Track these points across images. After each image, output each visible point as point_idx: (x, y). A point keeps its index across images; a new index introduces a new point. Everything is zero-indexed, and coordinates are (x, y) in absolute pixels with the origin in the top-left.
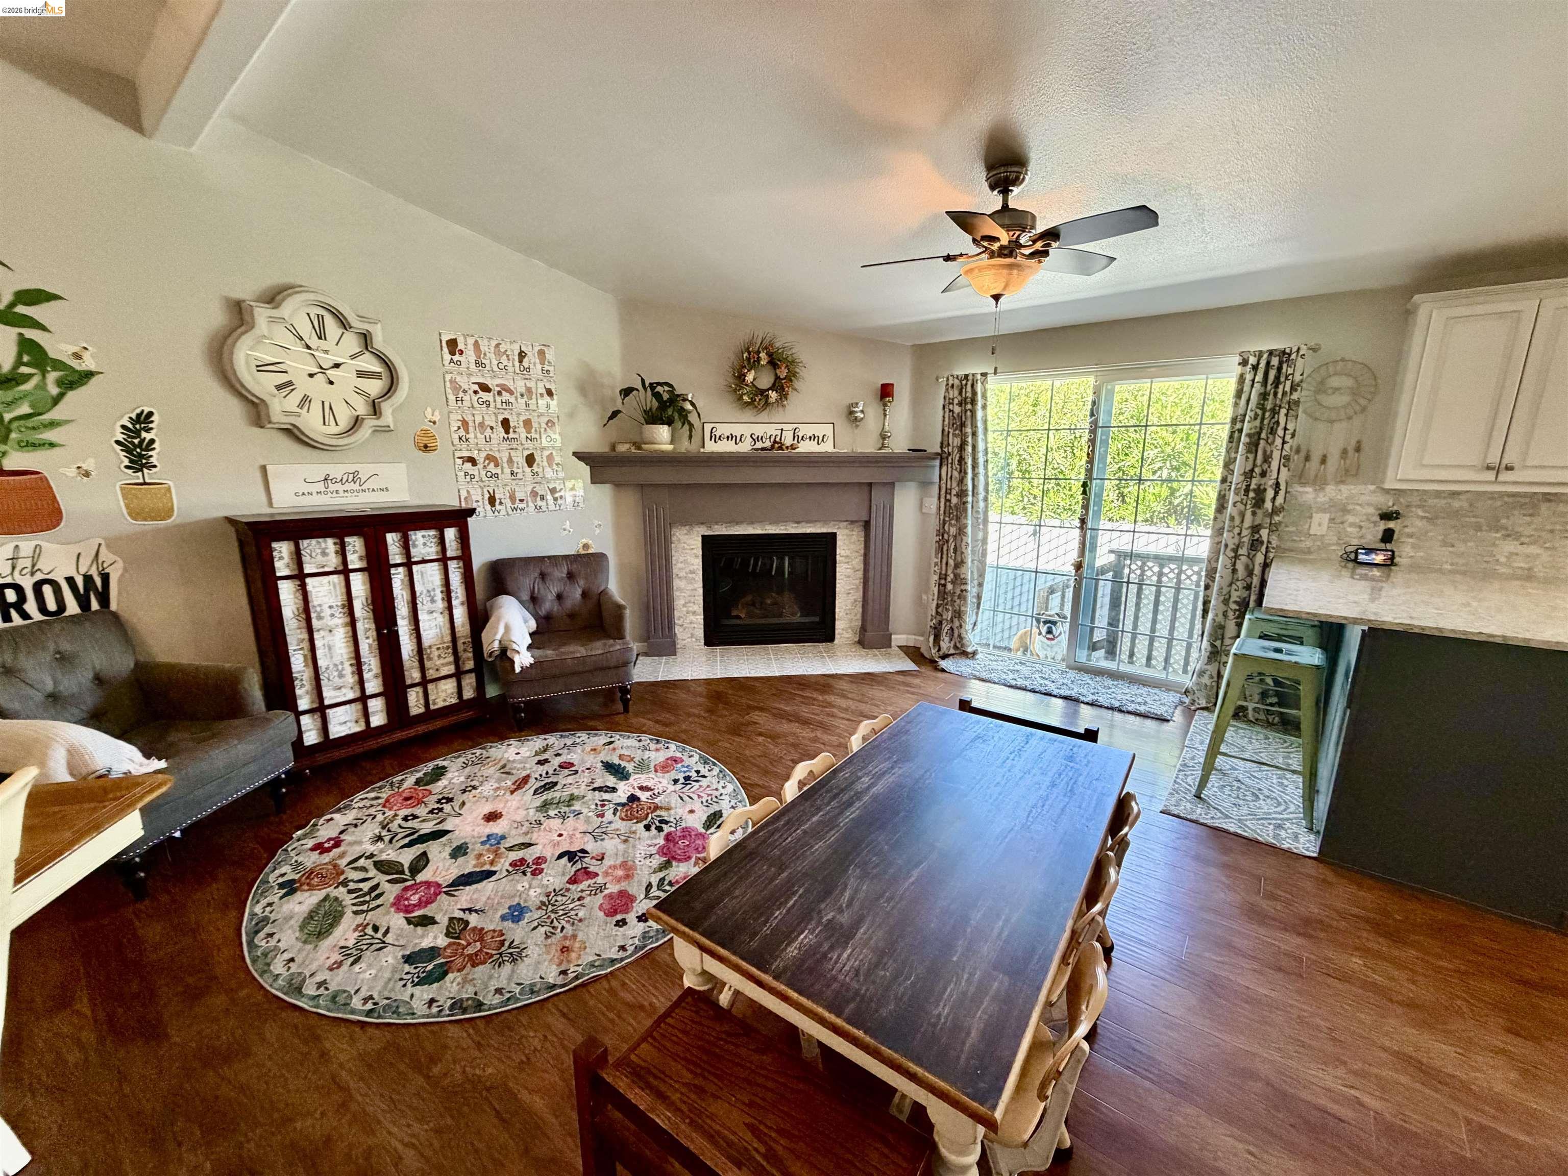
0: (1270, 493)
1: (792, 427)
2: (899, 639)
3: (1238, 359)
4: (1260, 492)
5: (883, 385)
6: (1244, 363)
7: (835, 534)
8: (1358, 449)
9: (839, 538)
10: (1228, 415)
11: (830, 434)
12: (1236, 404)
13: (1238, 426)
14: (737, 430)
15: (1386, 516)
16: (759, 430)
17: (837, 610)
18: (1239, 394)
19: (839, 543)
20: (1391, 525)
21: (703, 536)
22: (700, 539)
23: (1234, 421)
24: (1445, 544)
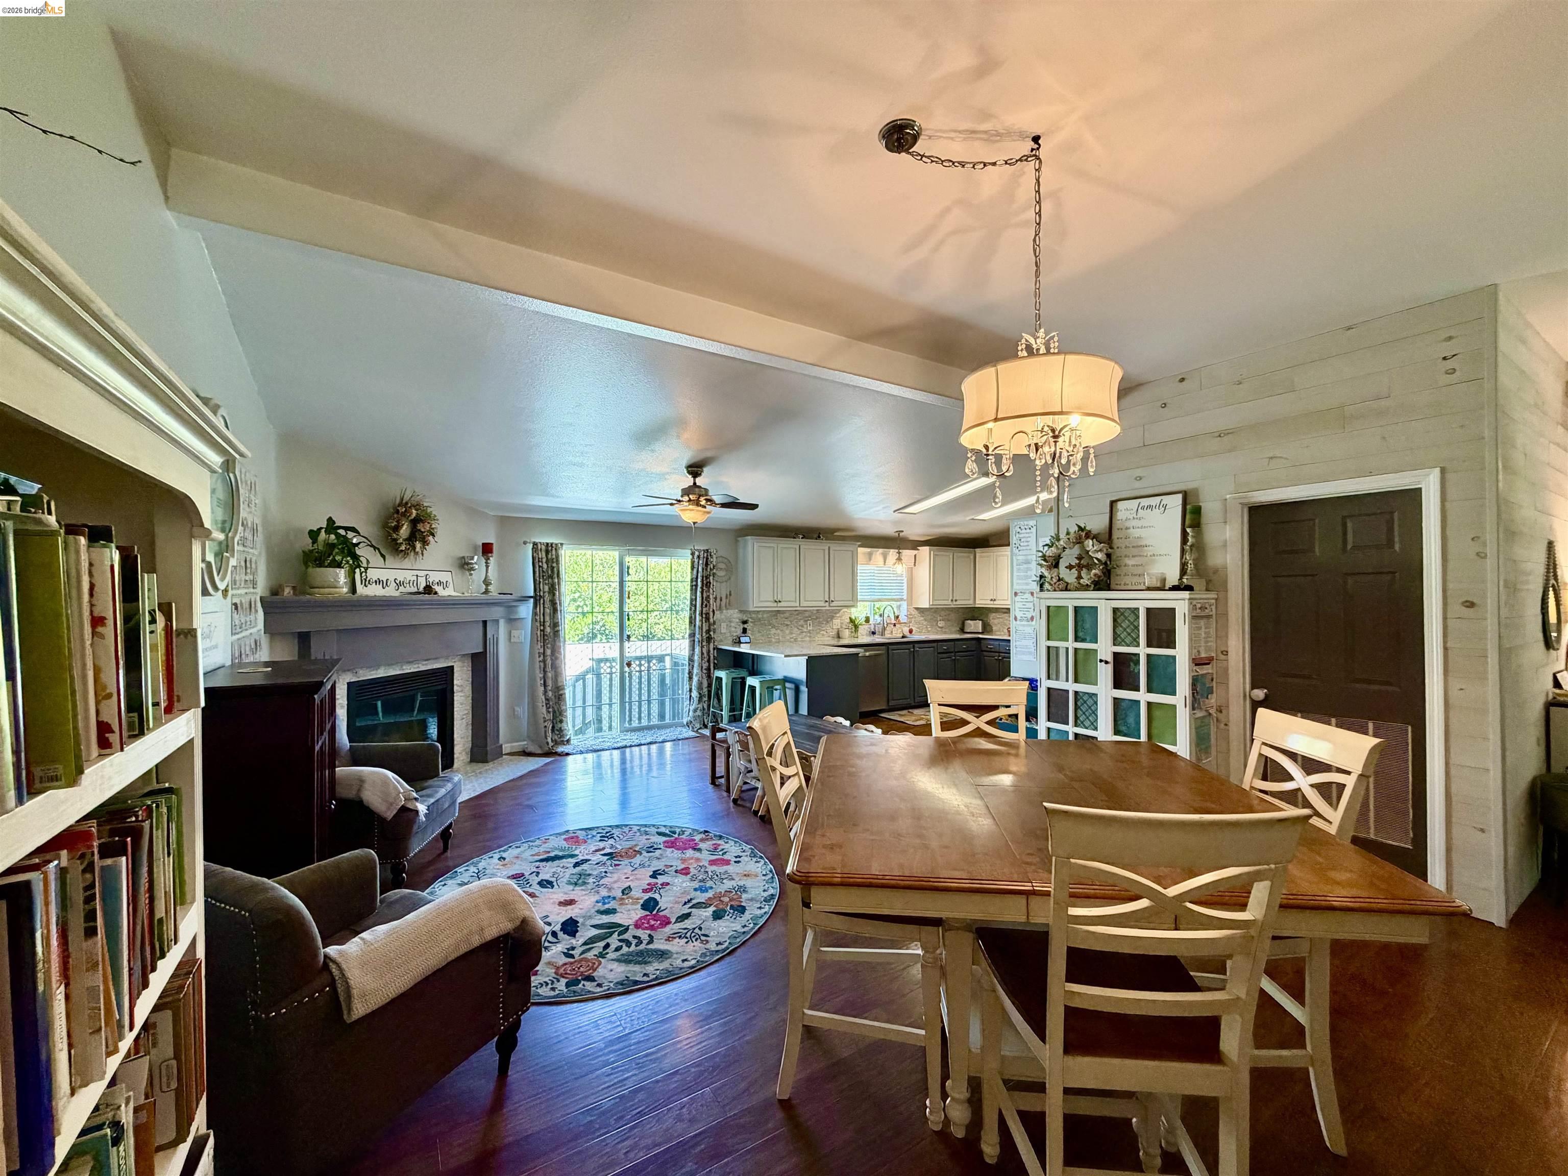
0: (711, 614)
1: (423, 573)
2: (506, 748)
3: (689, 552)
4: (707, 614)
5: (483, 544)
6: (693, 554)
7: (452, 667)
8: (730, 595)
9: (455, 670)
10: (689, 579)
11: (450, 581)
12: (692, 573)
13: (694, 583)
14: (383, 575)
15: (745, 622)
16: (401, 575)
17: (455, 736)
18: (693, 568)
19: (456, 675)
20: (745, 626)
21: (349, 684)
22: (346, 686)
23: (692, 581)
24: (759, 632)
